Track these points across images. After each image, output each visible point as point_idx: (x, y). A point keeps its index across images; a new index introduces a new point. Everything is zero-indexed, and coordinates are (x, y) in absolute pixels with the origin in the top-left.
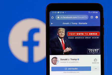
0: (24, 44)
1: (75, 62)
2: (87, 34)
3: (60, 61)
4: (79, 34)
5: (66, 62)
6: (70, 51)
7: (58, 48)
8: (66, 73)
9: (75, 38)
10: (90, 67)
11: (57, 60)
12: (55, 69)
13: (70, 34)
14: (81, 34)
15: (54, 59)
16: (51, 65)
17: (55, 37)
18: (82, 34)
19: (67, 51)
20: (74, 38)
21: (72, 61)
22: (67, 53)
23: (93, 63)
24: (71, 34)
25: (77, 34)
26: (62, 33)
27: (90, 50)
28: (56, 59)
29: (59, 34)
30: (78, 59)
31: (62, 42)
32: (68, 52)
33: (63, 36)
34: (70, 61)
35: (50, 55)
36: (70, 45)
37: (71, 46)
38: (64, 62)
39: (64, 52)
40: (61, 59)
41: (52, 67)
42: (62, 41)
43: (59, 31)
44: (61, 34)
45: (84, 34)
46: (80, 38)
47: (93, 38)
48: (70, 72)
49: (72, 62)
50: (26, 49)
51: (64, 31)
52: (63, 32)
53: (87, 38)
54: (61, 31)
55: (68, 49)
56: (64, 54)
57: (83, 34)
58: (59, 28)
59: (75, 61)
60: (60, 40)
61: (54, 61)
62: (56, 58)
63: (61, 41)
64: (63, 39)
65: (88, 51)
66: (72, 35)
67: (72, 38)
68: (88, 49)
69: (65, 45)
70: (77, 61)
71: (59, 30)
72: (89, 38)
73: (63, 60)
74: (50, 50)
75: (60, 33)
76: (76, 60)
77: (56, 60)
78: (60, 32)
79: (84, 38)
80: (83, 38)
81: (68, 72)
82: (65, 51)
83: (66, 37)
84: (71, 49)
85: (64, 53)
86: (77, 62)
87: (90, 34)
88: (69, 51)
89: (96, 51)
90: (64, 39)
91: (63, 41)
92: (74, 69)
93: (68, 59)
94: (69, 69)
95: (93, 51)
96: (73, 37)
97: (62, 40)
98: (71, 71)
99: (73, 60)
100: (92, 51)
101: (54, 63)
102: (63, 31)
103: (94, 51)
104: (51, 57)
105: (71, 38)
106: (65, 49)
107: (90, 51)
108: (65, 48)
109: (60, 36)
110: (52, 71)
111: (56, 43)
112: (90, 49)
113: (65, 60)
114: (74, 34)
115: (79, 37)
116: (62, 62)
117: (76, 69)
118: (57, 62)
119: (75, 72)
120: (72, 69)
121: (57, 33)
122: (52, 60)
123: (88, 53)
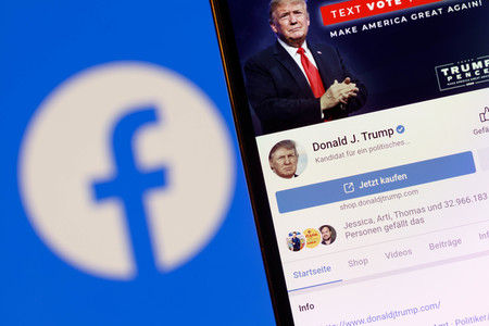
1: (387, 146)
3: (312, 155)
4: (380, 4)
5: (341, 156)
6: (351, 98)
7: (287, 94)
8: (353, 206)
9: (365, 27)
10: (468, 155)
11: (297, 156)
12: (292, 201)
13: (334, 12)
14: (389, 1)
15: (279, 152)
16: (274, 184)
17: (264, 45)
18: (393, 3)
19: (338, 98)
20: (359, 27)
21: (373, 142)
23: (477, 132)
24: (337, 14)
25: (371, 7)
26: (294, 18)
27: (449, 73)
28: (289, 152)
29: (279, 26)
30: (399, 127)
31: (304, 59)
32: (340, 103)
33: (301, 32)
34: (363, 144)
35: (257, 138)
36: (347, 67)
37: (351, 72)
38: (331, 157)
39: (323, 107)
42: (301, 57)
43: (279, 9)
44: (292, 24)
46: (386, 23)
47: (450, 9)
48: (373, 201)
49: (371, 150)
51: (302, 7)
52: (296, 12)
53: (421, 15)
54: (288, 9)
55: (341, 90)
56: (327, 119)
57: (398, 1)
59: (384, 140)
60: (292, 51)
61: (281, 162)
62: (288, 144)
63: (297, 59)
64: (304, 46)
66: (347, 17)
67: (347, 31)
68: (439, 70)
69: (320, 71)
70: (396, 137)
72: (434, 13)
73: (327, 145)
74: (253, 113)
75: (285, 22)
76: (389, 133)
77: (290, 156)
78: (281, 13)
79: (408, 17)
80: (404, 19)
81: (361, 203)
82: (325, 102)
84: (353, 86)
85: (324, 111)
86: (398, 144)
88: (347, 96)
89: (481, 70)
90: (308, 46)
91: (308, 54)
92: (388, 180)
93: (350, 139)
94: (365, 185)
95: (468, 75)
96: (350, 26)
97: (301, 52)
98: (377, 195)
99: (377, 135)
100: (459, 77)
102: (295, 9)
103: (472, 71)
104: (264, 143)
105: (341, 32)
106: (327, 94)
107: (449, 78)
108: (326, 86)
109: (287, 33)
110: (282, 210)
111: (276, 71)
112: (449, 67)
113: (336, 144)
114: (355, 10)
115: (382, 19)
116: (323, 160)
117: (400, 177)
118: (299, 165)
119: (399, 196)
120: (379, 181)
121: (271, 23)
122: (270, 158)
123: (444, 86)
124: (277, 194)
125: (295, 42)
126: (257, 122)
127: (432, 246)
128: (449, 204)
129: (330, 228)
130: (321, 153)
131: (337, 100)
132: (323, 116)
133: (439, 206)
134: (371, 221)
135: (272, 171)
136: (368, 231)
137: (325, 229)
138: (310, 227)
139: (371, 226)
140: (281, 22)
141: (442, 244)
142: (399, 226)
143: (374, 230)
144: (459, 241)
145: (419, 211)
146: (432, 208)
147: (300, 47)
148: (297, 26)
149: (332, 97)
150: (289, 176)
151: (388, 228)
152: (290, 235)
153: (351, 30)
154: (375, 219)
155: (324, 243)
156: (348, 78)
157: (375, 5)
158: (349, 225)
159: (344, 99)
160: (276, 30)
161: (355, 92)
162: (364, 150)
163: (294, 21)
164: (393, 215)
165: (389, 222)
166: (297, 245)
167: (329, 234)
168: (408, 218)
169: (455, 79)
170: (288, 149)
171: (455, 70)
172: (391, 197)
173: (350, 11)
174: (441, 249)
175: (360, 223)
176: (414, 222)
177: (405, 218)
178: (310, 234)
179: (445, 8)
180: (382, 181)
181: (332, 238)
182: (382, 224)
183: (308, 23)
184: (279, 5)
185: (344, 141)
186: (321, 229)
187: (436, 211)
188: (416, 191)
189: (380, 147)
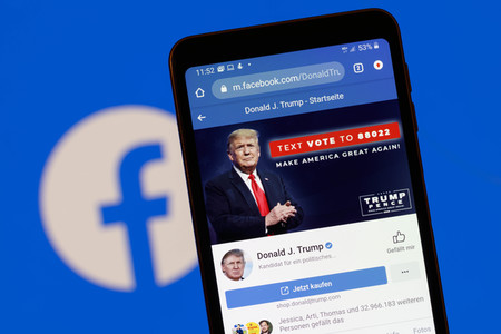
0: (109, 215)
1: (317, 259)
2: (350, 138)
3: (257, 263)
4: (318, 143)
5: (280, 264)
6: (290, 217)
7: (239, 212)
8: (288, 305)
9: (304, 161)
10: (382, 269)
11: (244, 262)
12: (239, 299)
13: (280, 147)
14: (325, 140)
15: (230, 259)
16: (224, 284)
17: (222, 170)
18: (328, 141)
19: (280, 217)
20: (300, 160)
21: (306, 255)
23: (390, 251)
24: (283, 148)
25: (310, 145)
26: (248, 150)
27: (371, 202)
28: (238, 259)
29: (235, 155)
30: (327, 244)
31: (254, 184)
32: (281, 221)
33: (253, 162)
34: (297, 255)
35: (213, 247)
36: (288, 192)
37: (292, 197)
38: (272, 265)
39: (267, 224)
40: (260, 256)
42: (252, 182)
43: (236, 142)
44: (246, 155)
45: (337, 140)
46: (322, 158)
47: (374, 150)
48: (304, 303)
49: (304, 261)
50: (117, 236)
51: (255, 141)
52: (249, 145)
53: (350, 154)
54: (243, 142)
55: (283, 211)
56: (270, 234)
57: (332, 141)
58: (235, 132)
59: (315, 253)
60: (245, 177)
61: (231, 267)
62: (237, 253)
63: (248, 183)
64: (255, 173)
65: (365, 206)
66: (291, 152)
67: (290, 163)
68: (362, 199)
69: (266, 195)
70: (325, 251)
71: (234, 137)
72: (361, 152)
73: (269, 255)
74: (210, 225)
75: (240, 152)
76: (320, 248)
77: (238, 262)
78: (237, 145)
79: (340, 154)
80: (336, 156)
81: (294, 304)
82: (269, 221)
83: (265, 165)
84: (292, 208)
85: (268, 227)
86: (326, 257)
87: (360, 136)
88: (287, 216)
89: (396, 201)
90: (258, 174)
91: (258, 180)
92: (317, 286)
93: (288, 251)
94: (298, 289)
95: (386, 204)
96: (293, 159)
97: (252, 178)
98: (307, 298)
99: (309, 249)
100: (378, 205)
101: (233, 276)
102: (249, 142)
103: (389, 201)
104: (219, 251)
105: (285, 164)
106: (271, 213)
107: (371, 206)
108: (270, 207)
109: (241, 161)
110: (230, 306)
111: (230, 192)
112: (371, 197)
113: (276, 255)
114: (297, 146)
115: (319, 155)
116: (265, 267)
117: (326, 284)
119: (325, 300)
120: (309, 287)
121: (229, 153)
122: (222, 263)
123: (366, 212)
124: (227, 292)
125: (247, 169)
126: (213, 233)
128: (364, 308)
129: (268, 323)
130: (264, 261)
131: (279, 219)
132: (267, 231)
133: (356, 310)
134: (301, 319)
136: (298, 327)
137: (264, 323)
138: (250, 321)
139: (301, 323)
140: (236, 152)
142: (324, 324)
143: (303, 326)
145: (340, 313)
146: (350, 311)
147: (251, 174)
148: (249, 156)
149: (275, 217)
150: (237, 279)
151: (314, 325)
153: (293, 162)
154: (304, 318)
156: (289, 202)
157: (314, 144)
158: (284, 321)
159: (285, 218)
160: (232, 159)
161: (294, 213)
162: (299, 261)
163: (247, 153)
164: (319, 315)
165: (316, 321)
167: (266, 328)
168: (331, 318)
169: (374, 207)
170: (238, 256)
171: (375, 199)
172: (318, 300)
173: (293, 147)
175: (292, 320)
176: (335, 321)
177: (328, 318)
178: (251, 327)
179: (370, 148)
180: (312, 287)
181: (269, 331)
182: (310, 322)
183: (259, 155)
185: (283, 253)
186: (261, 323)
187: (353, 313)
188: (339, 297)
189: (312, 259)
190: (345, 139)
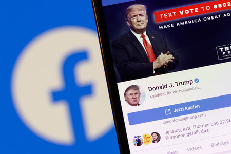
1: (189, 90)
2: (208, 8)
3: (148, 94)
4: (187, 12)
5: (164, 94)
6: (170, 63)
7: (135, 60)
8: (170, 122)
9: (178, 24)
11: (139, 94)
12: (137, 118)
13: (161, 15)
14: (192, 10)
15: (130, 92)
16: (127, 109)
17: (123, 32)
18: (194, 11)
19: (163, 63)
20: (175, 23)
21: (182, 87)
22: (162, 70)
24: (163, 16)
25: (182, 13)
26: (140, 18)
27: (224, 50)
29: (131, 22)
30: (196, 79)
31: (145, 41)
32: (164, 65)
33: (143, 26)
34: (176, 88)
35: (118, 84)
36: (168, 46)
37: (170, 48)
38: (158, 95)
39: (154, 67)
40: (151, 89)
41: (129, 115)
42: (143, 40)
43: (131, 13)
44: (138, 21)
45: (200, 9)
46: (190, 22)
47: (225, 15)
48: (181, 120)
49: (181, 91)
51: (144, 12)
52: (140, 15)
53: (209, 18)
54: (136, 13)
55: (165, 58)
56: (157, 74)
57: (196, 10)
58: (131, 7)
59: (188, 86)
60: (138, 36)
61: (131, 97)
62: (135, 87)
63: (141, 40)
64: (145, 34)
65: (220, 53)
66: (169, 18)
67: (168, 26)
68: (218, 48)
69: (153, 48)
70: (194, 84)
71: (130, 10)
72: (216, 17)
73: (156, 88)
74: (116, 70)
75: (134, 20)
76: (191, 82)
77: (136, 94)
78: (133, 15)
79: (202, 19)
80: (199, 20)
81: (174, 120)
82: (156, 65)
83: (152, 28)
84: (171, 56)
85: (155, 70)
86: (195, 88)
87: (215, 6)
88: (168, 61)
90: (147, 34)
91: (147, 38)
92: (189, 108)
93: (169, 85)
94: (177, 110)
96: (170, 23)
97: (143, 37)
98: (183, 116)
99: (184, 83)
100: (229, 52)
101: (133, 103)
102: (140, 13)
104: (122, 86)
105: (165, 27)
106: (157, 60)
107: (224, 53)
108: (156, 56)
109: (135, 26)
110: (131, 124)
111: (129, 47)
112: (224, 47)
113: (161, 88)
114: (173, 14)
115: (188, 20)
116: (154, 96)
117: (196, 107)
118: (141, 99)
119: (195, 117)
120: (184, 109)
121: (127, 20)
122: (125, 94)
123: (221, 57)
125: (140, 31)
126: (118, 75)
127: (213, 145)
128: (222, 122)
129: (157, 134)
131: (162, 64)
132: (154, 72)
133: (217, 123)
134: (180, 131)
135: (126, 102)
136: (178, 136)
137: (155, 134)
138: (145, 133)
139: (180, 133)
140: (132, 20)
141: (218, 144)
142: (195, 133)
143: (181, 136)
144: (228, 143)
145: (206, 125)
146: (213, 124)
147: (142, 34)
148: (141, 22)
149: (160, 62)
150: (135, 105)
151: (189, 135)
152: (135, 137)
153: (170, 25)
154: (182, 130)
155: (153, 142)
156: (168, 52)
157: (184, 12)
158: (168, 133)
159: (166, 63)
160: (129, 25)
161: (172, 59)
162: (177, 92)
163: (139, 20)
164: (192, 128)
165: (189, 132)
166: (139, 143)
167: (156, 137)
168: (200, 129)
169: (227, 53)
170: (135, 90)
171: (227, 48)
172: (191, 118)
173: (170, 15)
174: (218, 147)
175: (174, 132)
176: (204, 131)
177: (198, 129)
178: (146, 137)
179: (222, 14)
180: (186, 109)
181: (158, 140)
182: (185, 132)
183: (147, 21)
184: (131, 11)
185: (165, 86)
186: (152, 134)
187: (215, 126)
188: (204, 115)
189: (185, 90)
190: (205, 8)
